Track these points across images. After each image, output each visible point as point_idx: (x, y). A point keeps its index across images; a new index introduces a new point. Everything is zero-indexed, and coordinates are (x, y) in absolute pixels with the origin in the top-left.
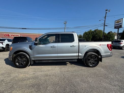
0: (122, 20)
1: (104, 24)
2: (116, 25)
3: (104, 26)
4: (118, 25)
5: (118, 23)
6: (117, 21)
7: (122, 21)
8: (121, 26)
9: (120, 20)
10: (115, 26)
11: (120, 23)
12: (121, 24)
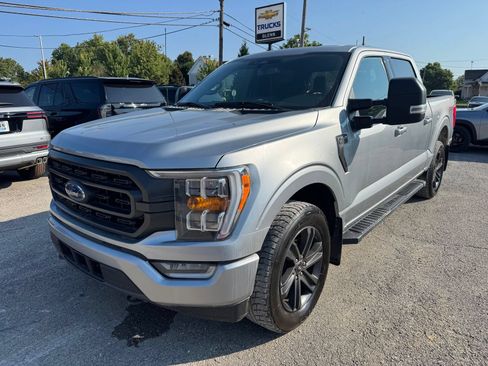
0: (279, 7)
1: (218, 15)
2: (263, 26)
3: (221, 25)
4: (270, 30)
5: (267, 18)
6: (263, 11)
7: (280, 13)
8: (278, 33)
9: (274, 9)
10: (259, 32)
11: (275, 20)
12: (278, 24)
